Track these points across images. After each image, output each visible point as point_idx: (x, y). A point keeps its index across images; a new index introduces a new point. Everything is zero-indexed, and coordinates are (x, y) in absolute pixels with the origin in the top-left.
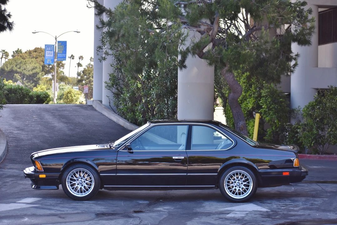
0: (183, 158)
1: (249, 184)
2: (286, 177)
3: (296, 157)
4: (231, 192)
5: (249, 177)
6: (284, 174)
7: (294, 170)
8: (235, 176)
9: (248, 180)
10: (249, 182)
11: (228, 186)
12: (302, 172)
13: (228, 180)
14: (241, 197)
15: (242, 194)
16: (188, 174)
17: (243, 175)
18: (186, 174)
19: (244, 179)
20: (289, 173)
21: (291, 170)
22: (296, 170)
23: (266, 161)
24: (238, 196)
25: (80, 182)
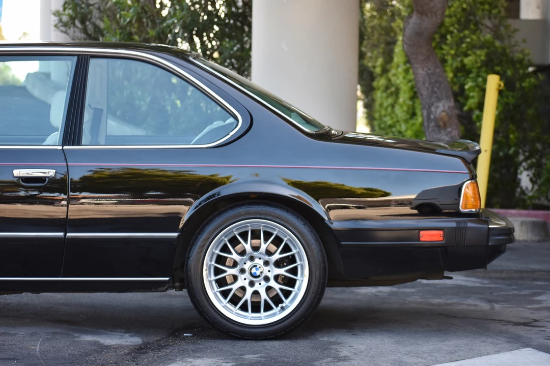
0: (51, 173)
1: (296, 274)
2: (431, 248)
3: (468, 177)
4: (225, 298)
5: (298, 250)
6: (427, 237)
7: (461, 222)
8: (246, 241)
9: (295, 262)
10: (296, 268)
11: (216, 275)
12: (489, 228)
13: (221, 251)
14: (260, 318)
15: (265, 310)
16: (69, 235)
17: (278, 241)
18: (62, 234)
19: (277, 256)
20: (441, 232)
21: (451, 223)
22: (470, 225)
23: (360, 192)
24: (250, 314)
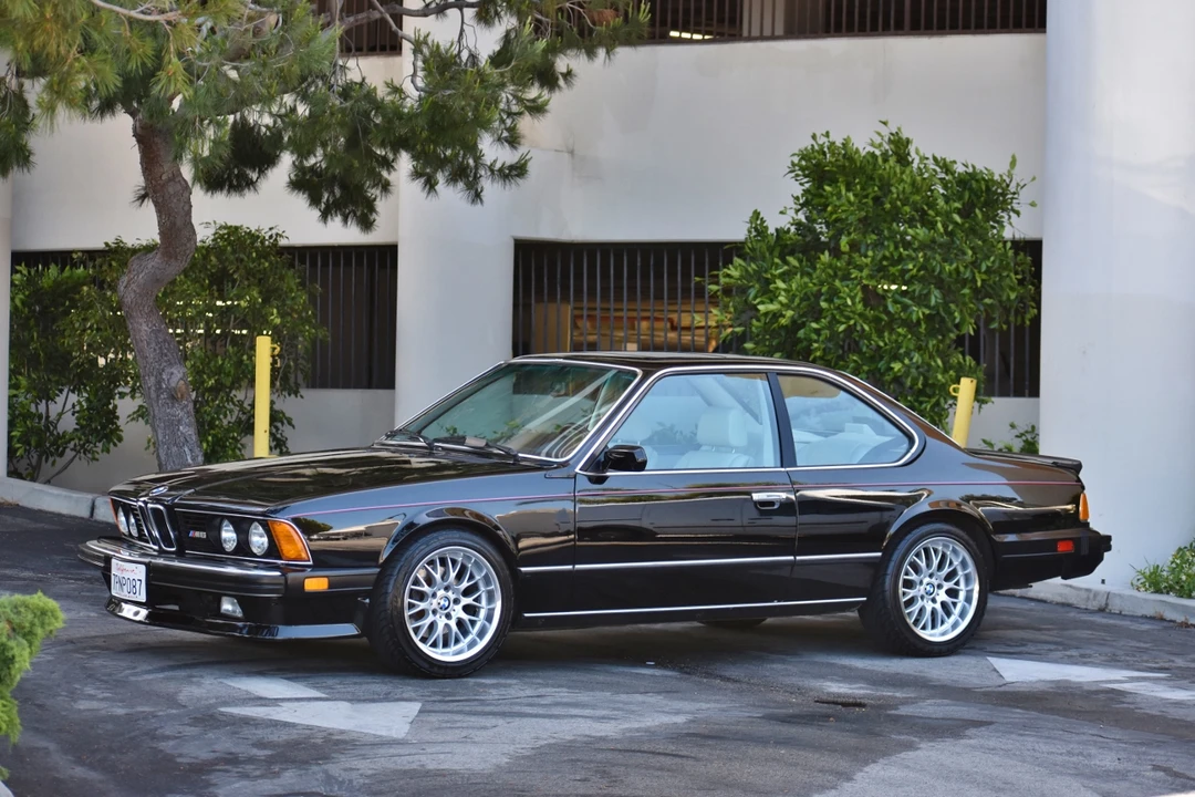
1: (960, 585)
6: (1062, 547)
7: (1083, 531)
8: (922, 560)
12: (1101, 537)
15: (941, 625)
16: (797, 558)
17: (945, 556)
18: (792, 558)
19: (946, 570)
20: (1072, 542)
22: (1089, 534)
25: (442, 602)
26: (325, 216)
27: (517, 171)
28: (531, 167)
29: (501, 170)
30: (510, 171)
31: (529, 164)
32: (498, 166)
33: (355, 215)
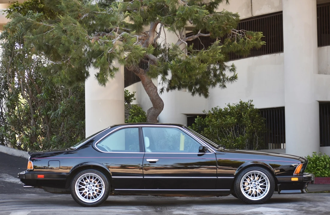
26: (193, 94)
27: (234, 78)
28: (238, 76)
29: (230, 79)
30: (232, 78)
31: (238, 75)
32: (229, 78)
33: (203, 93)
